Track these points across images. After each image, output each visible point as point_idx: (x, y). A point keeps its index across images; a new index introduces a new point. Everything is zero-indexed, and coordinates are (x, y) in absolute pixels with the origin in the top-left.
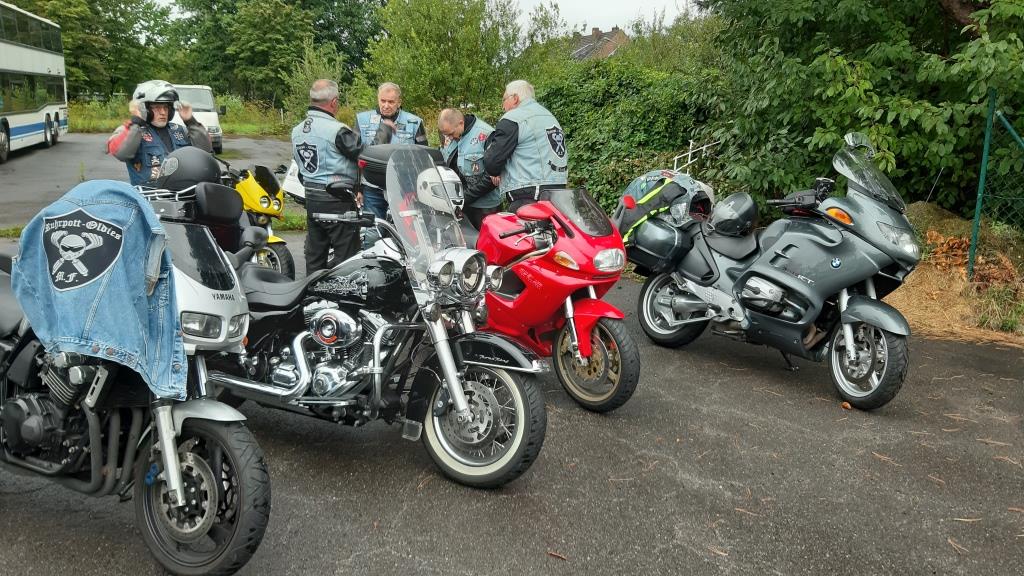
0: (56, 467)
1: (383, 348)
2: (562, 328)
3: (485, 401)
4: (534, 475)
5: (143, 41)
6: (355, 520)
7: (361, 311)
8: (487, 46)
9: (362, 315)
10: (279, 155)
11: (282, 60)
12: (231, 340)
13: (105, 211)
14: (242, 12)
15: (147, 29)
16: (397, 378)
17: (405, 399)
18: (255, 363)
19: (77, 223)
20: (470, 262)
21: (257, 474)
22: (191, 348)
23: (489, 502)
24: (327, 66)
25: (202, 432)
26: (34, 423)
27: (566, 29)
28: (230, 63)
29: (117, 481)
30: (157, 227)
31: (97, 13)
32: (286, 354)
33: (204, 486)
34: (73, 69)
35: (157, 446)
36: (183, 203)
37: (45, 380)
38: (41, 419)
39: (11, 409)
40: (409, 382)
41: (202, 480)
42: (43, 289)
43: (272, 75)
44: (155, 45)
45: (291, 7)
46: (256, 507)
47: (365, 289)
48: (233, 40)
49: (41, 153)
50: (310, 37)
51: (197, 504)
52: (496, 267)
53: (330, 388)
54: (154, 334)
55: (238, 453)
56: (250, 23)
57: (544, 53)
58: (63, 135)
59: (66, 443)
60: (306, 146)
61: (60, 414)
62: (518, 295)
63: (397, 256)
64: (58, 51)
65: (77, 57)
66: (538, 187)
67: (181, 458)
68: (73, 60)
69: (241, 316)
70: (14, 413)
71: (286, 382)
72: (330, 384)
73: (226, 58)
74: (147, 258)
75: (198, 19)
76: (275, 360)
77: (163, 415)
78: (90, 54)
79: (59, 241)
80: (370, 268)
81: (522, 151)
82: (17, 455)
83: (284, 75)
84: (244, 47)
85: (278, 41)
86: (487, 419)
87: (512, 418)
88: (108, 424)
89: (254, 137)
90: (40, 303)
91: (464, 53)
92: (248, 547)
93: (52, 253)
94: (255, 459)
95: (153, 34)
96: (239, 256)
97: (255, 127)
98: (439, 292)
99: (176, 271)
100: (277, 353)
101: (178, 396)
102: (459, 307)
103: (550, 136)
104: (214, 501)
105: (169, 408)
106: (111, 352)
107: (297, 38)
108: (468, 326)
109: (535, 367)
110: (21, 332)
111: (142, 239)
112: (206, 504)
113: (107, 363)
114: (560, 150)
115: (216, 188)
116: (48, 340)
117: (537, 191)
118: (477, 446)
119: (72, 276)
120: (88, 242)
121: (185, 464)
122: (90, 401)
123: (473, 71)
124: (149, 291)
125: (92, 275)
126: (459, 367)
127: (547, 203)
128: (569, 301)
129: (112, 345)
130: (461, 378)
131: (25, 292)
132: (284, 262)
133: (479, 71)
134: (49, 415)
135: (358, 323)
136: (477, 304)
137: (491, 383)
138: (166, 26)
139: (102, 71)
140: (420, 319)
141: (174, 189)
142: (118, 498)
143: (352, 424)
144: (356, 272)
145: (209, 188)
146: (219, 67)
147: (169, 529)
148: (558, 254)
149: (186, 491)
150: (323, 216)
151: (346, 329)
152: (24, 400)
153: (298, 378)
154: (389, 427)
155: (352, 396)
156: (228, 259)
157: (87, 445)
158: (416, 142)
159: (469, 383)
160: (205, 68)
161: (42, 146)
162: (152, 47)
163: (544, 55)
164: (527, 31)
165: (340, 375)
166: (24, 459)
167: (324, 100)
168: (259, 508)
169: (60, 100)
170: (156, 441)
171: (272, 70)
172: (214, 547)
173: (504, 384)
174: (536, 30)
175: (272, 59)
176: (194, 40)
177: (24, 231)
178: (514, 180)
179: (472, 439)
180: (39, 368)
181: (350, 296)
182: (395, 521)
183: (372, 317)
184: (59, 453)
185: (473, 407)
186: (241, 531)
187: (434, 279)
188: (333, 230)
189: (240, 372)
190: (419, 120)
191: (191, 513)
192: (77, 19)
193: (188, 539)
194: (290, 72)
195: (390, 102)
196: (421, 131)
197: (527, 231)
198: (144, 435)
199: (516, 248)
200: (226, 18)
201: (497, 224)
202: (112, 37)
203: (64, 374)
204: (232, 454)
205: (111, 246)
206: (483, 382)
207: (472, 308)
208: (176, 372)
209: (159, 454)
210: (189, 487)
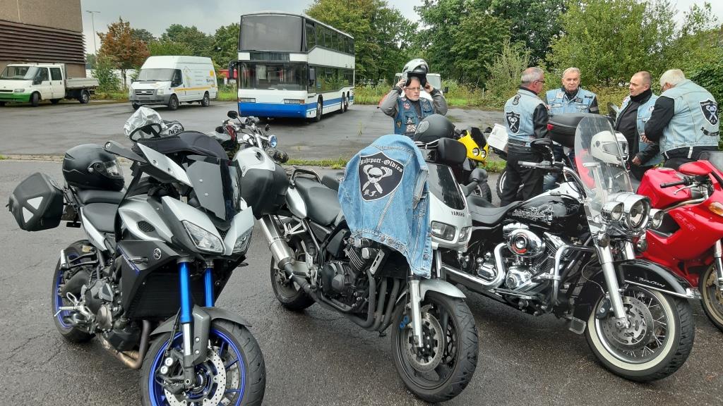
0: (348, 308)
1: (561, 261)
2: (710, 265)
3: (640, 313)
4: (677, 378)
5: (399, 46)
6: (531, 382)
7: (545, 233)
8: (645, 39)
9: (546, 237)
10: (480, 120)
11: (486, 55)
12: (460, 243)
13: (395, 154)
14: (463, 23)
15: (403, 37)
16: (567, 286)
17: (572, 302)
18: (467, 260)
19: (378, 161)
20: (636, 204)
21: (471, 336)
22: (436, 245)
23: (638, 392)
24: (518, 58)
25: (437, 301)
26: (339, 278)
27: (716, 23)
28: (452, 58)
29: (381, 323)
30: (424, 166)
31: (374, 29)
32: (488, 257)
33: (436, 337)
34: (359, 65)
35: (409, 305)
36: (429, 151)
37: (347, 254)
38: (343, 277)
39: (327, 269)
40: (577, 290)
41: (435, 333)
42: (355, 199)
43: (479, 65)
44: (406, 48)
45: (496, 18)
46: (469, 358)
47: (550, 218)
48: (455, 43)
49: (338, 116)
50: (508, 38)
51: (430, 348)
52: (658, 210)
53: (518, 285)
54: (415, 232)
55: (459, 319)
56: (467, 30)
57: (695, 43)
58: (351, 106)
59: (356, 294)
60: (513, 115)
61: (354, 276)
62: (671, 234)
63: (576, 195)
64: (352, 54)
65: (361, 57)
66: (691, 148)
67: (423, 316)
68: (358, 59)
69: (467, 228)
70: (328, 272)
71: (487, 276)
72: (518, 282)
73: (450, 55)
74: (415, 185)
75: (434, 29)
76: (480, 260)
77: (414, 285)
78: (368, 55)
79: (368, 171)
80: (556, 202)
81: (677, 120)
82: (327, 297)
83: (487, 66)
84: (462, 47)
85: (485, 42)
86: (641, 328)
87: (664, 331)
88: (380, 286)
89: (464, 108)
90: (353, 207)
91: (626, 44)
92: (461, 384)
93: (363, 178)
94: (470, 326)
95: (406, 41)
96: (468, 188)
97: (465, 101)
98: (610, 226)
99: (431, 195)
100: (482, 256)
101: (426, 275)
102: (624, 238)
103: (704, 108)
104: (442, 348)
105: (418, 281)
106: (391, 241)
107: (498, 39)
108: (629, 253)
109: (689, 293)
110: (337, 224)
111: (414, 172)
112: (436, 349)
113: (385, 248)
114: (713, 118)
115: (452, 142)
116: (354, 230)
117: (691, 152)
118: (630, 348)
119: (374, 193)
120: (384, 173)
121: (424, 320)
122: (373, 270)
123: (633, 58)
124: (414, 206)
125: (385, 193)
126: (620, 285)
127: (706, 162)
128: (718, 243)
129: (392, 237)
130: (621, 293)
131: (345, 200)
132: (485, 193)
133: (637, 58)
134: (348, 275)
135: (543, 241)
136: (639, 238)
137: (647, 300)
138: (414, 35)
139: (374, 65)
140: (591, 244)
141: (425, 142)
142: (379, 334)
143: (532, 314)
144: (544, 205)
145: (447, 142)
146: (444, 61)
147: (411, 360)
148: (712, 204)
149: (424, 338)
150: (525, 163)
151: (533, 245)
152: (335, 264)
153: (495, 275)
154: (557, 321)
155: (534, 293)
156: (462, 189)
157: (367, 297)
158: (590, 112)
159: (628, 298)
160: (436, 62)
161: (339, 112)
162: (405, 49)
163: (694, 45)
164: (682, 26)
165: (526, 277)
166: (330, 299)
167: (528, 82)
168: (470, 360)
169: (350, 84)
170: (408, 302)
171: (479, 62)
172: (437, 380)
173: (659, 303)
174: (690, 25)
175: (480, 55)
176: (430, 44)
177: (348, 163)
178: (670, 142)
179: (627, 342)
180: (345, 246)
181: (539, 221)
182: (561, 390)
183: (553, 238)
184: (349, 299)
185: (630, 317)
186: (458, 372)
187: (607, 215)
188: (525, 174)
189: (457, 265)
190: (594, 95)
191: (425, 354)
192: (364, 33)
193: (422, 370)
194: (492, 64)
195: (574, 80)
196: (595, 103)
197: (686, 184)
198: (401, 296)
199: (674, 196)
200: (453, 28)
201: (658, 176)
202: (381, 44)
203: (359, 251)
204: (455, 318)
205: (397, 176)
206: (640, 299)
207: (635, 241)
208: (425, 259)
209: (410, 310)
210: (426, 335)
